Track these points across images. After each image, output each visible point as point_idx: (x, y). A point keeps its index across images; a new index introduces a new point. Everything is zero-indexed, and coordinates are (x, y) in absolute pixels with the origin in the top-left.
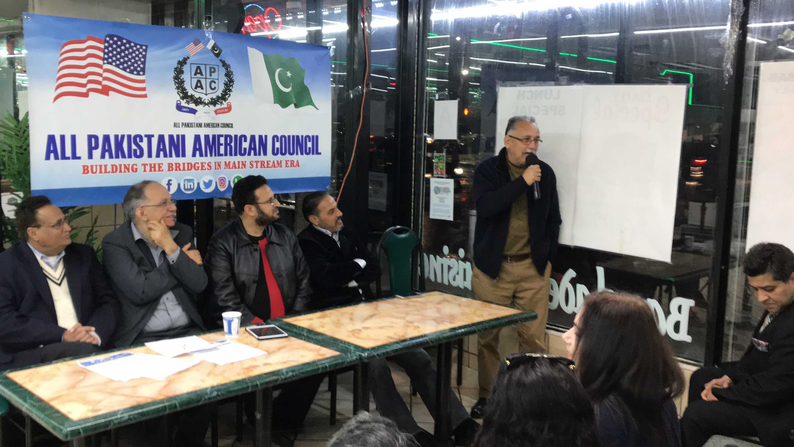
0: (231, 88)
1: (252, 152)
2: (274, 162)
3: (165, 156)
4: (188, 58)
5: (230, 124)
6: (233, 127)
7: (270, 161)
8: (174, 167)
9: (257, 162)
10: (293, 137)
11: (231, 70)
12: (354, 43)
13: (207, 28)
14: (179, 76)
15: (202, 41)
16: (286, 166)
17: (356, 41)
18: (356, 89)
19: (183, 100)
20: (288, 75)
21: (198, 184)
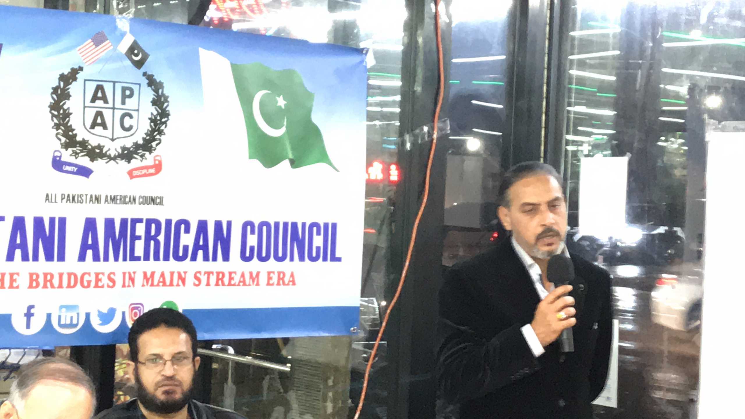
0: (163, 128)
1: (200, 253)
2: (243, 275)
3: (25, 258)
4: (81, 69)
5: (157, 197)
6: (163, 204)
7: (235, 273)
8: (41, 280)
9: (209, 274)
10: (286, 224)
11: (164, 92)
12: (417, 42)
13: (121, 12)
14: (61, 104)
15: (108, 37)
16: (268, 284)
17: (420, 40)
18: (417, 131)
19: (67, 150)
20: (278, 104)
21: (88, 315)
